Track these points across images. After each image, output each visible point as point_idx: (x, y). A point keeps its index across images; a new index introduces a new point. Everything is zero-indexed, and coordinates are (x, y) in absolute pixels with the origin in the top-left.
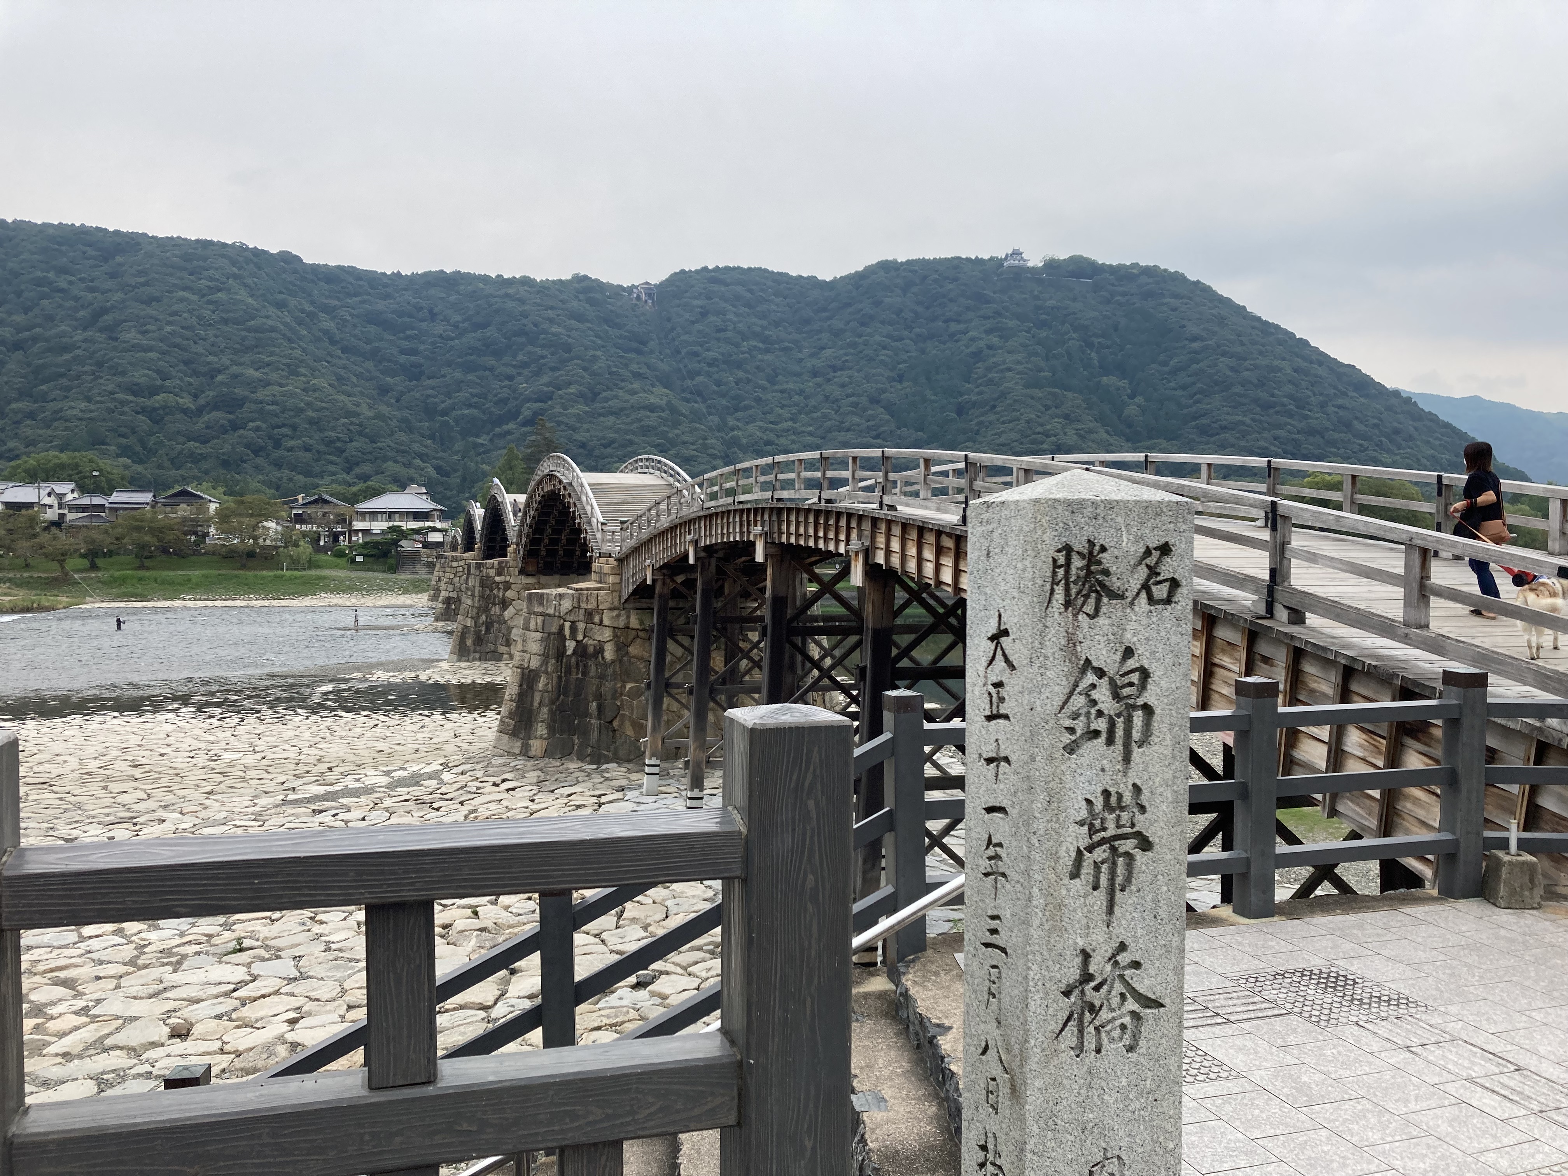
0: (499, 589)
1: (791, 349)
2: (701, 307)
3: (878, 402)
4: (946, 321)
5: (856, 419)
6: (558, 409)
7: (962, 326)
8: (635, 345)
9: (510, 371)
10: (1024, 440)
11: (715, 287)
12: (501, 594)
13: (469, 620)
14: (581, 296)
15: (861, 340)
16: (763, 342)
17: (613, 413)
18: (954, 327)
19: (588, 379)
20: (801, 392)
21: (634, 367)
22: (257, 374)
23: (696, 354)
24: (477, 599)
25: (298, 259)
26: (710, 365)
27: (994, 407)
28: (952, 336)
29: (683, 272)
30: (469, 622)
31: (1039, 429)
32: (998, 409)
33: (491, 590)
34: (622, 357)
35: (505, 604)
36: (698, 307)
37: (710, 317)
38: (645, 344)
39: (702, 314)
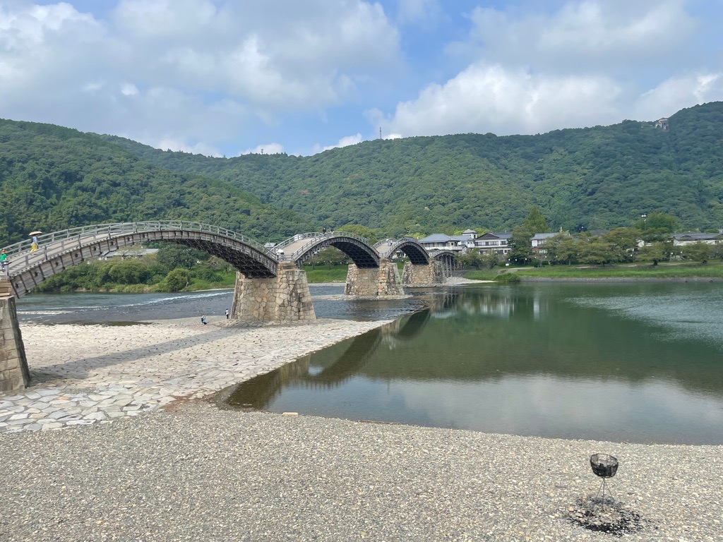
2: (694, 126)
6: (606, 186)
8: (653, 150)
9: (585, 171)
11: (702, 114)
14: (625, 131)
17: (633, 185)
19: (623, 170)
21: (651, 161)
22: (470, 186)
23: (688, 150)
25: (495, 135)
26: (696, 154)
34: (644, 157)
36: (691, 126)
37: (698, 130)
38: (659, 149)
39: (693, 129)
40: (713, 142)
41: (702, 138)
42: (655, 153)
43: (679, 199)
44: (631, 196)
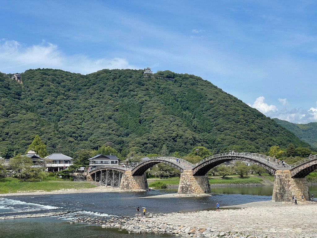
0: (287, 182)
1: (76, 99)
2: (41, 83)
3: (111, 118)
4: (129, 91)
5: (104, 125)
7: (135, 93)
8: (17, 96)
10: (167, 133)
11: (44, 76)
12: (287, 184)
13: (278, 190)
15: (101, 97)
16: (65, 96)
17: (16, 122)
18: (132, 93)
19: (5, 109)
20: (81, 115)
23: (41, 100)
24: (279, 185)
26: (47, 104)
27: (153, 121)
28: (132, 96)
29: (31, 70)
30: (278, 191)
31: (170, 129)
32: (155, 122)
33: (284, 182)
34: (14, 101)
35: (289, 186)
36: (39, 83)
37: (44, 87)
38: (21, 96)
39: (41, 86)
40: (56, 97)
41: (48, 93)
42: (19, 99)
43: (51, 135)
44: (17, 130)
